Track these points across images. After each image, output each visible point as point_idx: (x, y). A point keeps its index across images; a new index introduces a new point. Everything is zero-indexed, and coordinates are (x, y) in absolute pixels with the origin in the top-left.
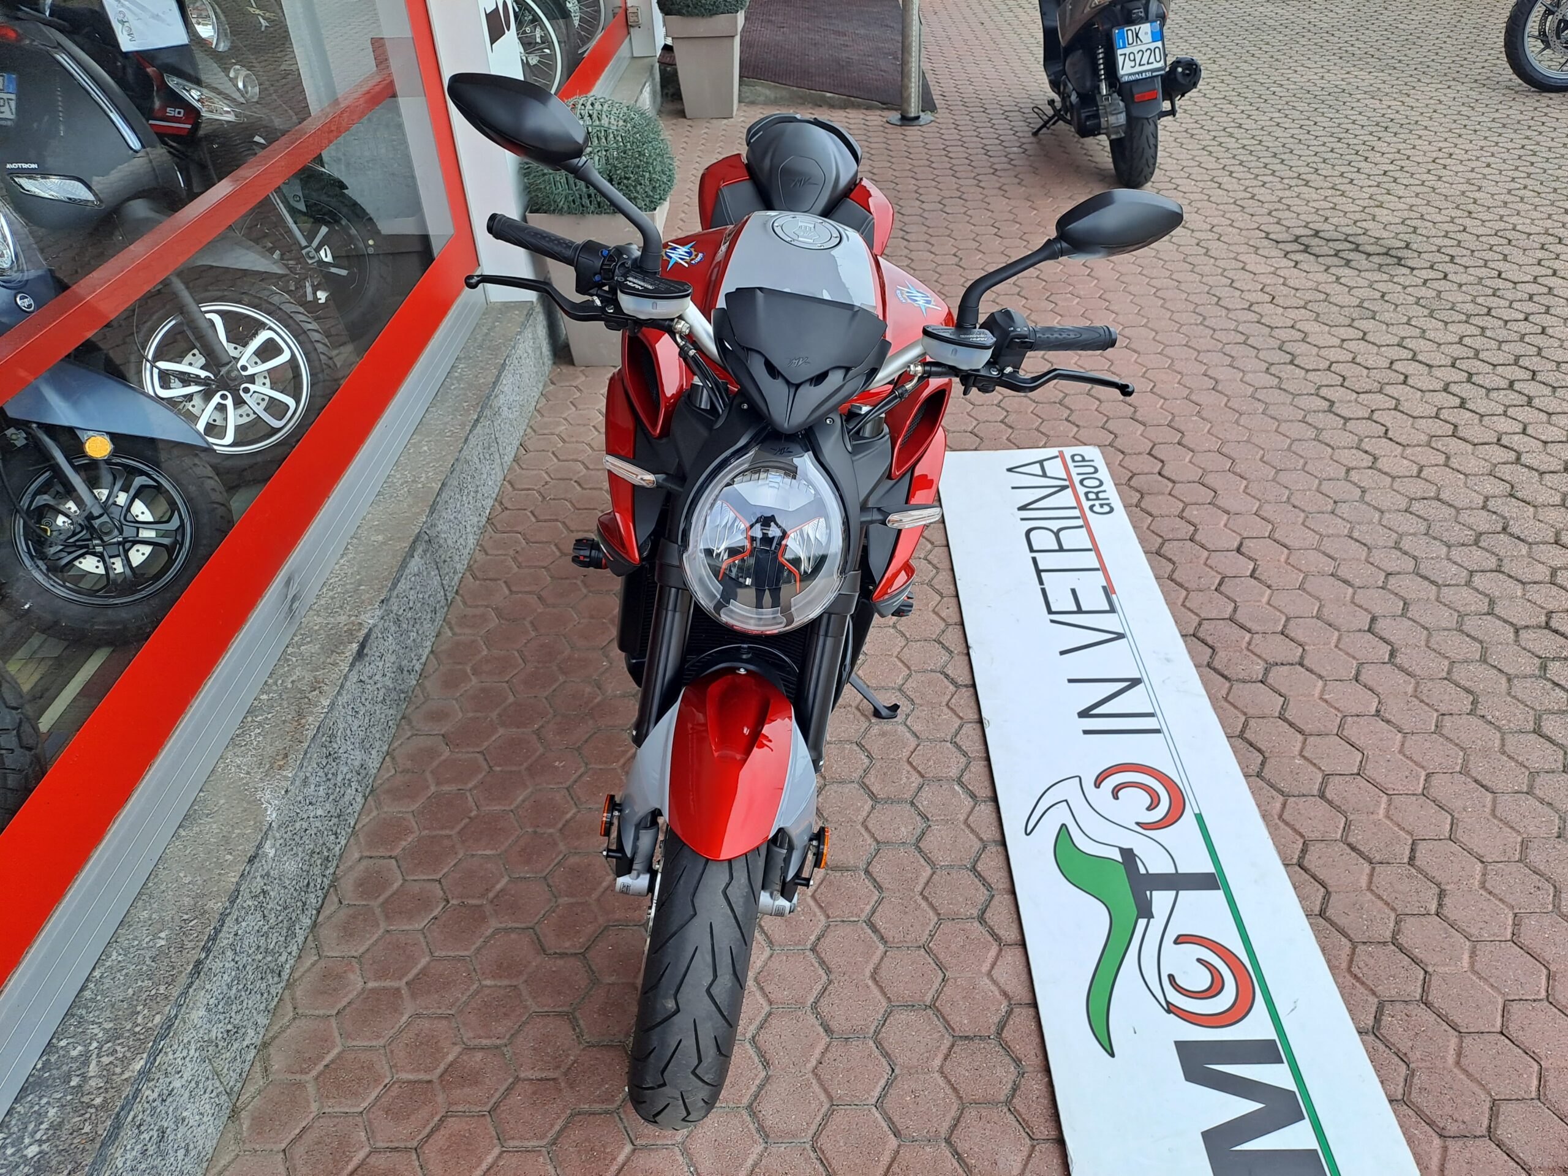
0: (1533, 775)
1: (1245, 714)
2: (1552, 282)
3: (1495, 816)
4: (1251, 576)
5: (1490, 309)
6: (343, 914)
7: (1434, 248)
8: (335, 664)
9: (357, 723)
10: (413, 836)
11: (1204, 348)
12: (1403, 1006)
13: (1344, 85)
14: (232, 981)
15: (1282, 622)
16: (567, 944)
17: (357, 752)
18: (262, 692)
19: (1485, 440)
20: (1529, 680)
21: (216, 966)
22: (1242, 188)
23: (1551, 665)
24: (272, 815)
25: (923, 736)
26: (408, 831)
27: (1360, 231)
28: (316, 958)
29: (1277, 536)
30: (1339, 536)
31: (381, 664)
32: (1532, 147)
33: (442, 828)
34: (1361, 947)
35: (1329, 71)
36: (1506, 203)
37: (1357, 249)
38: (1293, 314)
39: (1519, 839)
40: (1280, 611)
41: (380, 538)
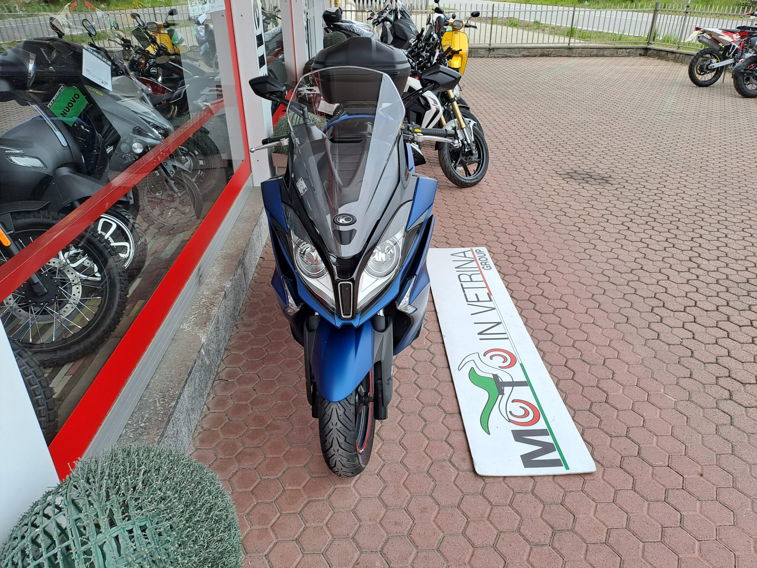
0: (647, 340)
3: (633, 352)
4: (549, 282)
7: (620, 177)
10: (245, 361)
11: (532, 210)
12: (599, 403)
14: (193, 392)
15: (560, 296)
17: (224, 331)
19: (636, 240)
20: (647, 313)
21: (190, 383)
22: (547, 156)
23: (655, 308)
24: (203, 340)
26: (243, 359)
27: (592, 171)
29: (558, 270)
30: (581, 270)
32: (659, 144)
33: (255, 358)
34: (586, 388)
35: (582, 115)
36: (648, 162)
37: (591, 177)
38: (565, 199)
39: (641, 358)
40: (559, 293)
41: (227, 260)
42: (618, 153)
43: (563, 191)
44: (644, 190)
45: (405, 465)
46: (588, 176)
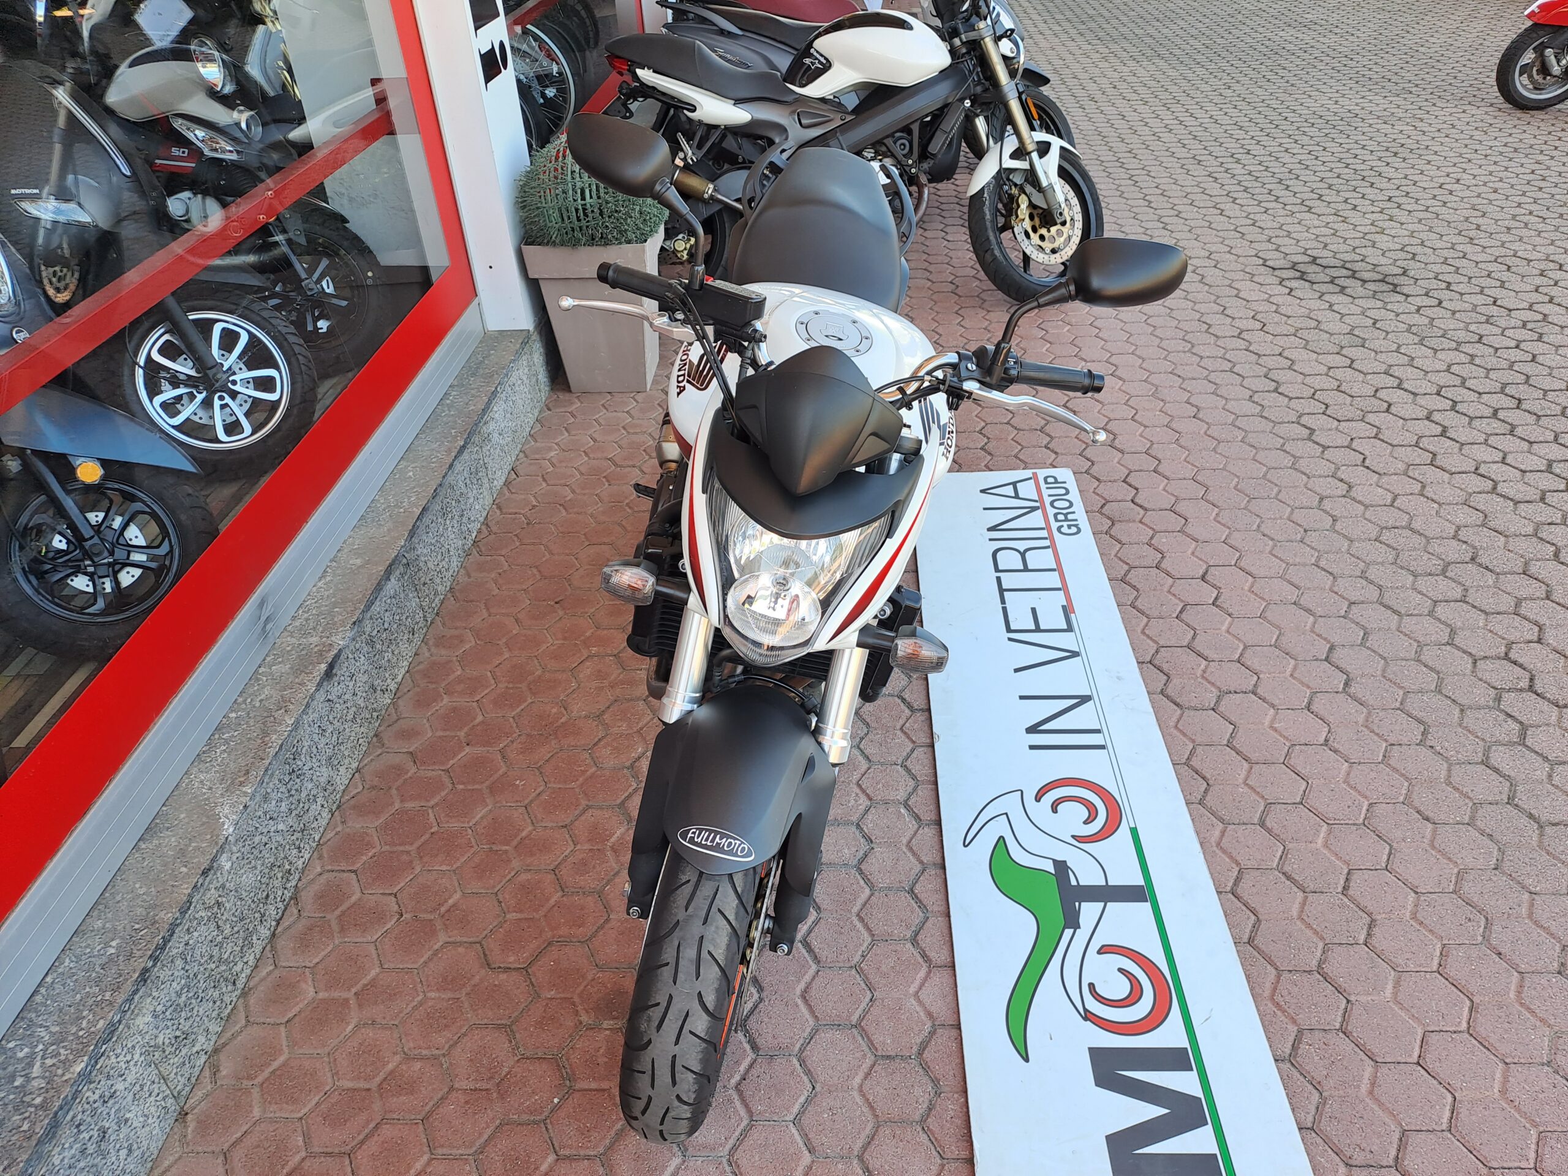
0: (1476, 806)
1: (1193, 741)
2: (1547, 309)
3: (1433, 847)
4: (1213, 604)
5: (1481, 337)
6: (300, 926)
7: (1432, 275)
8: (302, 684)
9: (323, 741)
10: (374, 851)
11: (1190, 376)
12: (1321, 1034)
13: (1357, 109)
14: (182, 989)
15: (1239, 651)
16: (512, 959)
17: (324, 769)
18: (231, 710)
19: (1463, 469)
20: (1482, 711)
21: (164, 974)
22: (1244, 214)
23: (1505, 695)
24: (228, 829)
25: (874, 759)
26: (370, 845)
27: (1359, 258)
28: (272, 968)
29: (1242, 564)
30: (1305, 565)
31: (351, 684)
32: (1541, 172)
33: (400, 845)
34: (1285, 975)
35: (1343, 96)
36: (1509, 229)
37: (1354, 275)
38: (1281, 341)
39: (1456, 871)
40: (1239, 639)
41: (359, 562)
42: (1430, 203)
46: (1345, 272)
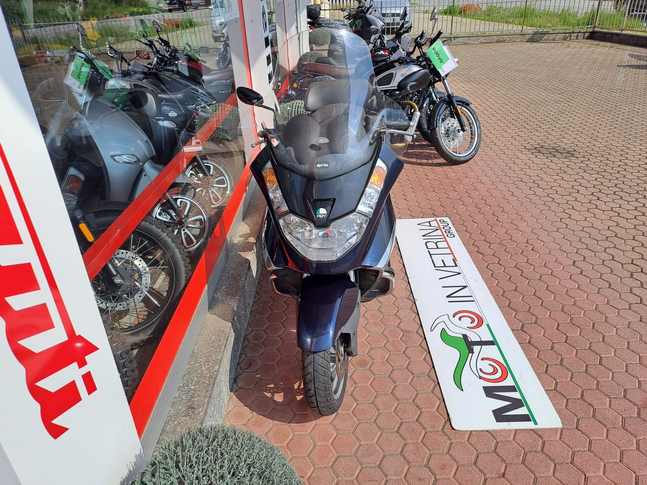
0: (630, 304)
3: (619, 315)
4: (532, 250)
5: (605, 170)
6: (251, 345)
8: (243, 269)
9: (248, 289)
11: (507, 183)
12: (594, 365)
14: (230, 355)
15: (544, 263)
17: (249, 298)
19: (607, 210)
20: (627, 278)
21: (228, 348)
22: (514, 132)
23: (634, 274)
24: (236, 308)
27: (557, 146)
29: (539, 238)
30: (560, 238)
32: (616, 119)
33: (276, 322)
35: (541, 94)
36: (608, 137)
38: (536, 172)
39: (627, 321)
42: (578, 129)
43: (534, 164)
44: (608, 162)
45: (421, 424)
46: (554, 150)
